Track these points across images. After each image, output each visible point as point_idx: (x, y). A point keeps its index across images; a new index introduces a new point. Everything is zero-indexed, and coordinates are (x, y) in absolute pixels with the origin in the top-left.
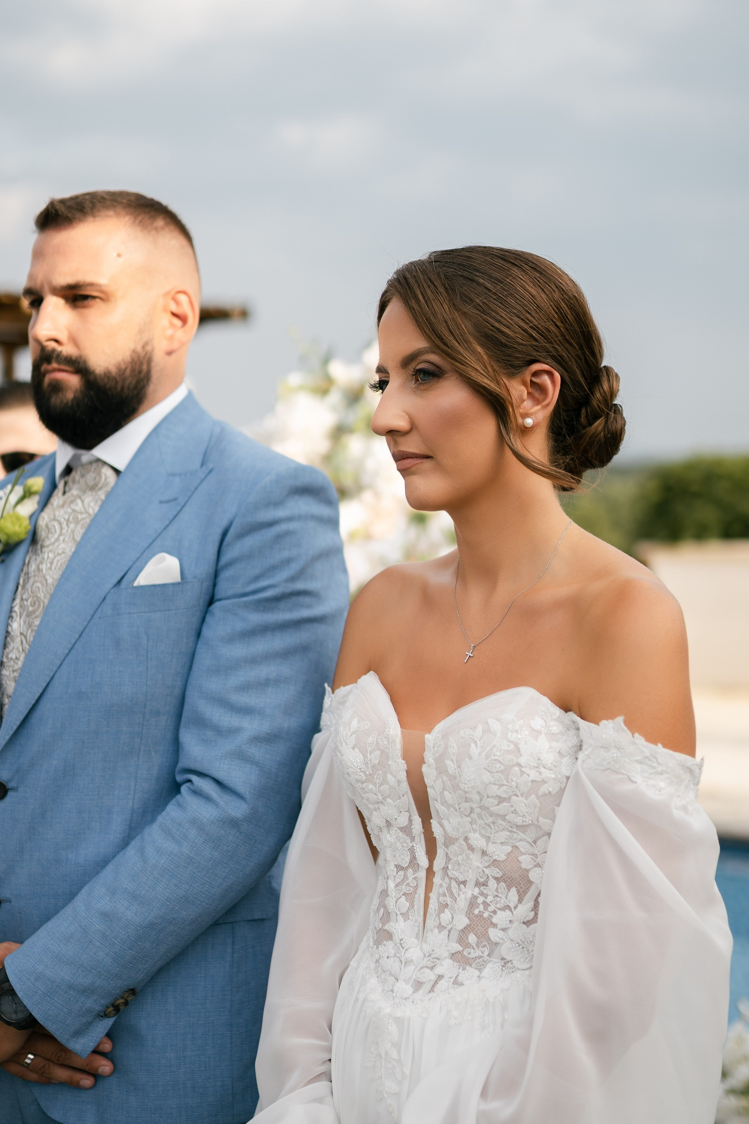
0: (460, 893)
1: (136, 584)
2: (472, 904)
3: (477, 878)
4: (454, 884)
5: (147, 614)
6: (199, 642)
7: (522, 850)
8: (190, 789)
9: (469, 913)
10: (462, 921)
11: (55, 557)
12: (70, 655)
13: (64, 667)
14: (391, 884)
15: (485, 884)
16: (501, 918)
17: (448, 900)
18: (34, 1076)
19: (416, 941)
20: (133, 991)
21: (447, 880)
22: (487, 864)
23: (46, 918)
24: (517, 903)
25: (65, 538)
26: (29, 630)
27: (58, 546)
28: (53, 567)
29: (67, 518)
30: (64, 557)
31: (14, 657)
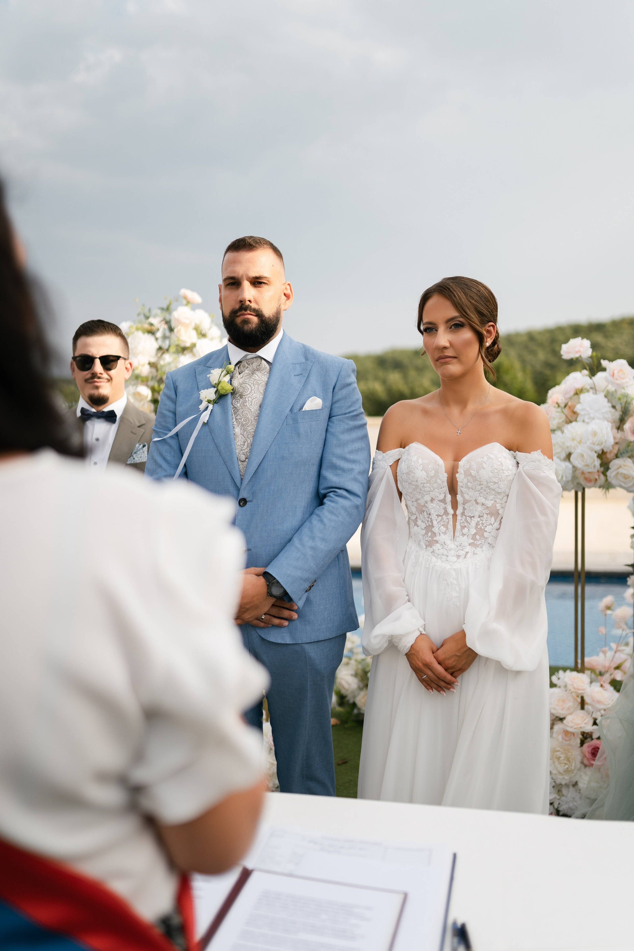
0: (472, 521)
1: (303, 410)
2: (477, 524)
3: (479, 515)
4: (468, 518)
5: (310, 422)
7: (498, 502)
9: (476, 527)
10: (473, 531)
11: (252, 400)
14: (435, 523)
15: (482, 516)
16: (488, 528)
17: (466, 524)
19: (450, 542)
21: (464, 517)
22: (483, 509)
24: (494, 522)
25: (255, 391)
26: (245, 432)
27: (252, 395)
28: (253, 404)
29: (252, 382)
30: (257, 400)
31: (240, 444)
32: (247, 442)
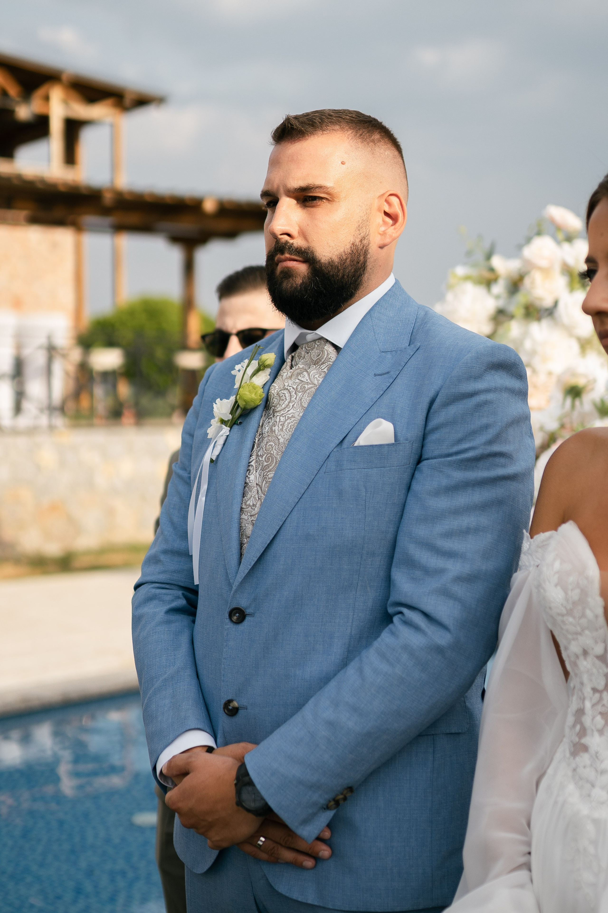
1: (356, 444)
5: (366, 470)
6: (409, 495)
8: (401, 620)
11: (286, 420)
12: (299, 503)
13: (294, 513)
18: (264, 856)
20: (350, 789)
23: (277, 725)
25: (294, 404)
26: (264, 482)
27: (288, 411)
28: (284, 429)
29: (295, 387)
30: (294, 421)
31: (251, 504)
32: (261, 501)
